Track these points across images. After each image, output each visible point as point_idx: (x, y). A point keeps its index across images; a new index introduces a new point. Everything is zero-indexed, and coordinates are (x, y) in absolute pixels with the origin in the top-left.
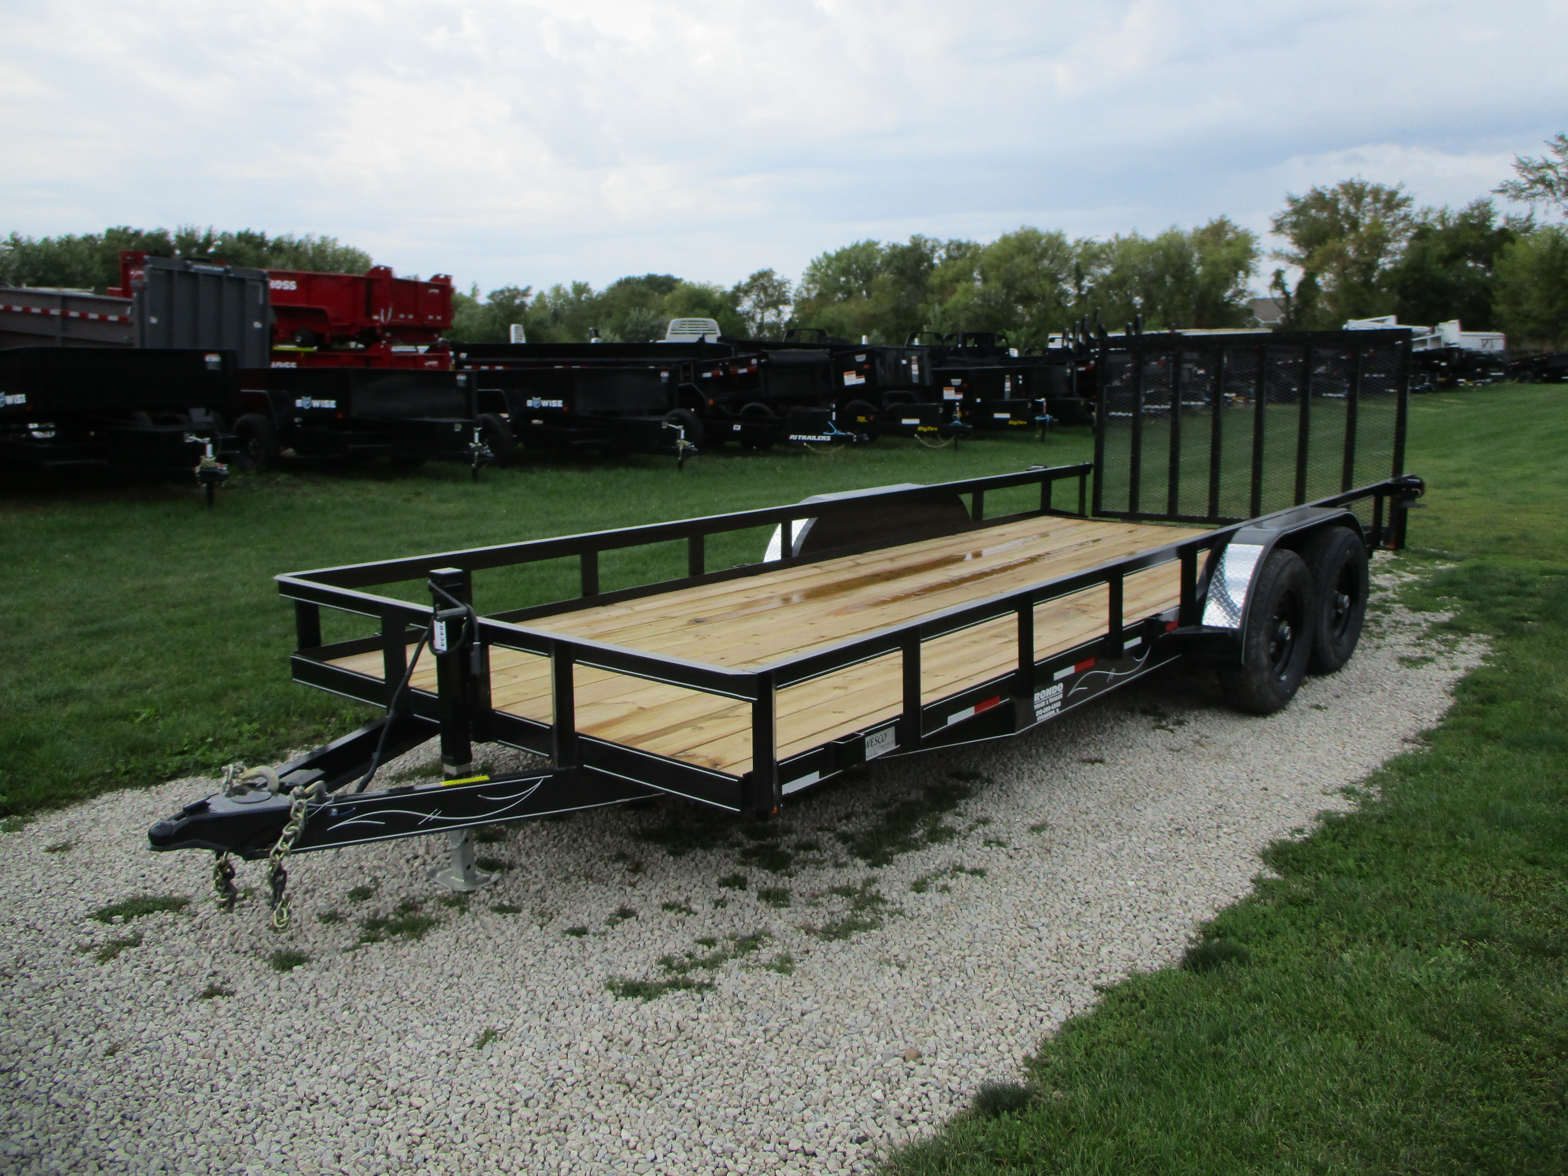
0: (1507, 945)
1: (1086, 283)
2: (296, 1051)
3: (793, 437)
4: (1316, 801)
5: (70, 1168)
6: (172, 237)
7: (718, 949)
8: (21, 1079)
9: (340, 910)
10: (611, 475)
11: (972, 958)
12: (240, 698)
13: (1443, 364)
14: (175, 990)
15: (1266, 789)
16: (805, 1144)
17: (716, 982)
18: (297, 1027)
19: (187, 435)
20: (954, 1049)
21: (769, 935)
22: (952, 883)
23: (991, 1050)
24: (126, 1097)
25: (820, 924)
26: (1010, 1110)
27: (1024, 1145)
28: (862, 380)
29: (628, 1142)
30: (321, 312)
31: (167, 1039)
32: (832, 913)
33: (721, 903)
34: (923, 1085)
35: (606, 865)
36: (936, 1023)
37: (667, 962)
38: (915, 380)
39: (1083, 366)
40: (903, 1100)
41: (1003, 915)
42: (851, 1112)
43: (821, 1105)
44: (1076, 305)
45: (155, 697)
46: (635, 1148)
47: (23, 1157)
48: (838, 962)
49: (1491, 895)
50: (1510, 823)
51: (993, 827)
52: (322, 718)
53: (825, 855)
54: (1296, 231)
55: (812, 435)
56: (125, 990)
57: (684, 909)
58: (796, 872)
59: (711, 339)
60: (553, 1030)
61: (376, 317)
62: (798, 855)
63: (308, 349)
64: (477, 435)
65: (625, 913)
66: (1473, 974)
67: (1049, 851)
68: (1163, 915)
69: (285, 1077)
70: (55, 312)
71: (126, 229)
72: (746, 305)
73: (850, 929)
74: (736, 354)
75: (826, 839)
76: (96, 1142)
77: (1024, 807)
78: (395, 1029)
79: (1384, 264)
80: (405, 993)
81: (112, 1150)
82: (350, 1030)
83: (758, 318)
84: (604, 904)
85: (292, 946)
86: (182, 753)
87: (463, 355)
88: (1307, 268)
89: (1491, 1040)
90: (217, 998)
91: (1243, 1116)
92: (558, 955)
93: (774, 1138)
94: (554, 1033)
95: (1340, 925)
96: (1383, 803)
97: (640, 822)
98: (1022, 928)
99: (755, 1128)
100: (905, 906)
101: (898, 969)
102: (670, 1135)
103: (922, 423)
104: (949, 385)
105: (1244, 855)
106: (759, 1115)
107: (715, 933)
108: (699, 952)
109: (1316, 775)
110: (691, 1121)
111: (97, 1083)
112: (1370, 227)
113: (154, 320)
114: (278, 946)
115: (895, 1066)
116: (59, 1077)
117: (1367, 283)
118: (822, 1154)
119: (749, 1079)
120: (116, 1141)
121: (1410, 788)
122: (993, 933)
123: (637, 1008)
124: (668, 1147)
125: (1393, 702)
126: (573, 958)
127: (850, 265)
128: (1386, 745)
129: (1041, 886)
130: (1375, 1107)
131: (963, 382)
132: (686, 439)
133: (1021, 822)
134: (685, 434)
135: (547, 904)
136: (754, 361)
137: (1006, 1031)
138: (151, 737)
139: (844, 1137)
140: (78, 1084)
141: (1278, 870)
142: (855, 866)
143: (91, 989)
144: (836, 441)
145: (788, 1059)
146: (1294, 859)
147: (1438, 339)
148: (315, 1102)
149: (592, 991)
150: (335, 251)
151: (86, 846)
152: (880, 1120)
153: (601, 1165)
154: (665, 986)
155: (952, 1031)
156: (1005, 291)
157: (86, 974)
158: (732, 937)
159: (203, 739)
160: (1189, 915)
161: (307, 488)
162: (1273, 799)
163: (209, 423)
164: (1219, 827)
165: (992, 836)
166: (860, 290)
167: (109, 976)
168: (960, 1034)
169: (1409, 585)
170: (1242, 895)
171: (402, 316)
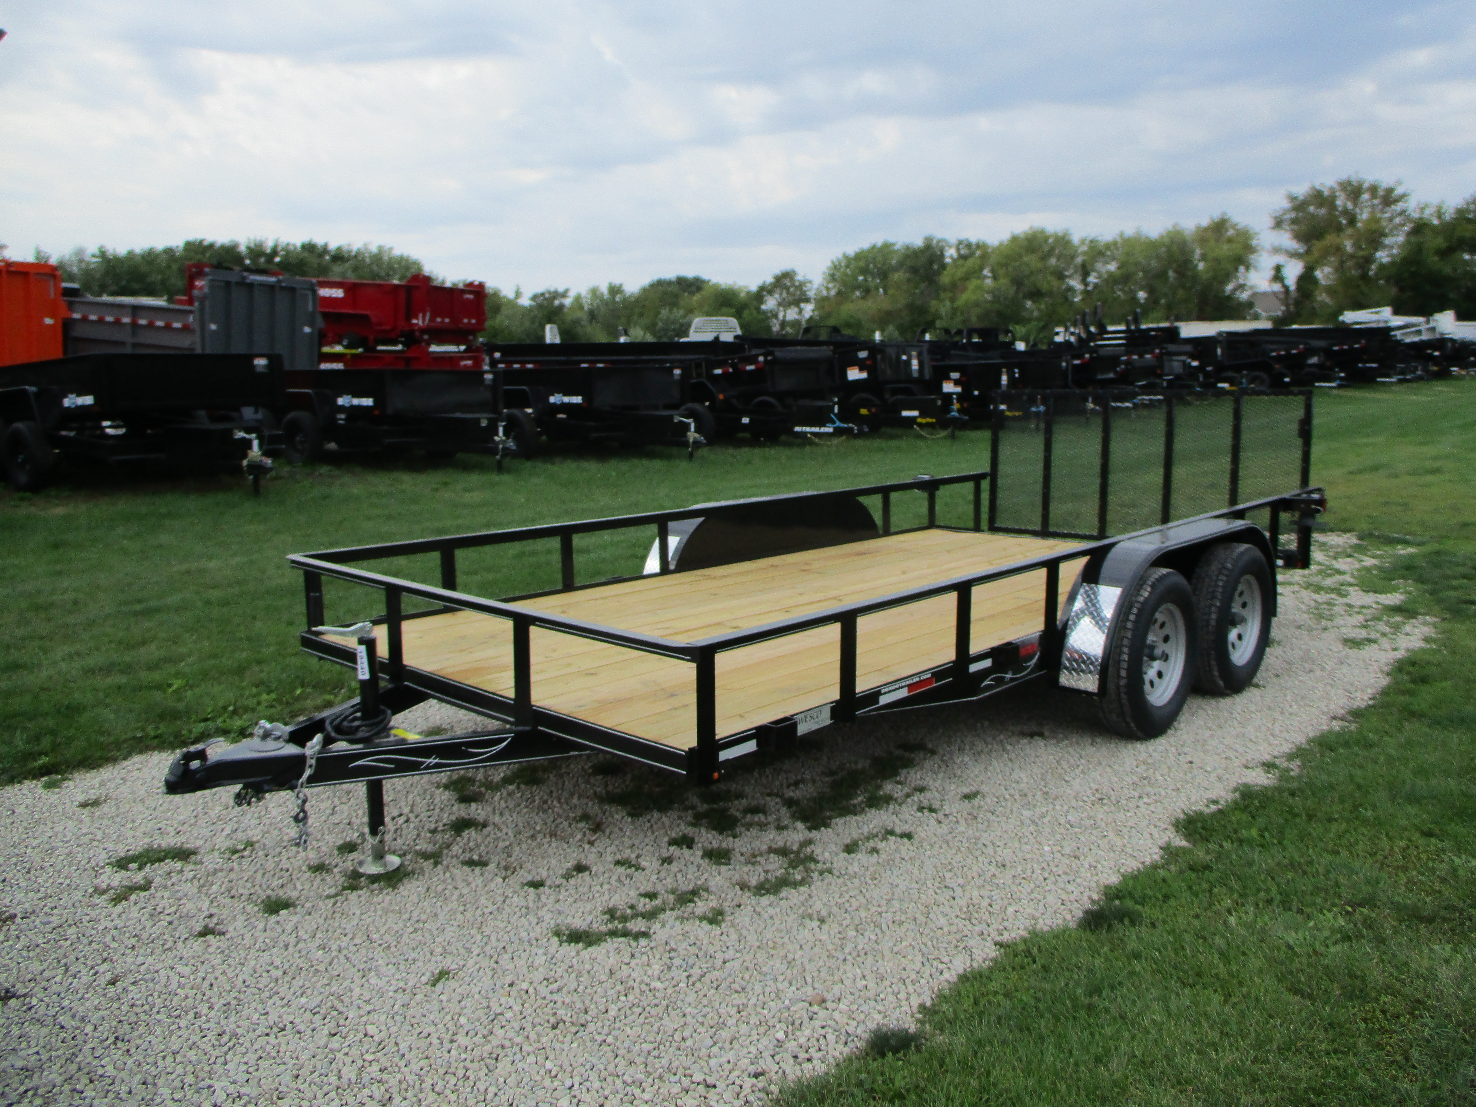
0: (1387, 911)
1: (1092, 279)
2: (272, 985)
3: (798, 429)
4: (1237, 774)
5: (65, 1081)
6: (243, 249)
7: (658, 902)
8: (34, 1003)
9: (327, 862)
10: (624, 466)
11: (888, 914)
12: (261, 671)
13: (1436, 353)
14: (175, 929)
15: (1191, 762)
16: (707, 1078)
17: (652, 931)
18: (276, 964)
19: (236, 431)
20: (856, 996)
21: (707, 890)
22: (881, 845)
23: (891, 998)
24: (120, 1021)
25: (754, 882)
26: (895, 1051)
27: (899, 1083)
28: (864, 375)
29: (550, 1071)
30: (365, 317)
31: (162, 972)
32: (767, 872)
33: (667, 860)
34: (823, 1027)
35: (570, 825)
36: (845, 972)
37: (611, 913)
38: (915, 375)
39: (1078, 359)
40: (802, 1040)
41: (922, 876)
42: (753, 1049)
43: (728, 1043)
44: (1083, 300)
45: (187, 670)
46: (556, 1076)
47: (27, 1071)
48: (765, 916)
49: (1382, 864)
50: (1413, 798)
51: (928, 795)
52: (334, 689)
53: (770, 819)
54: (1296, 227)
55: (815, 426)
56: (130, 928)
57: (634, 866)
58: (741, 834)
59: (727, 337)
60: (500, 971)
61: (414, 321)
62: (744, 817)
63: (354, 351)
64: (501, 430)
65: (580, 868)
66: (1347, 938)
67: (976, 818)
68: (1071, 878)
69: (260, 1007)
70: (126, 320)
71: (201, 242)
72: (770, 303)
73: (781, 886)
74: (750, 351)
75: (772, 804)
76: (90, 1059)
77: (960, 777)
78: (361, 967)
79: (1381, 257)
80: (375, 936)
81: (103, 1066)
82: (321, 967)
83: (781, 315)
84: (563, 860)
85: (281, 893)
86: (206, 720)
87: (497, 355)
88: (1306, 262)
89: (1351, 999)
90: (210, 937)
91: (1101, 1062)
92: (515, 904)
93: (681, 1071)
94: (500, 974)
95: (1231, 889)
96: (1300, 777)
97: (606, 786)
98: (939, 888)
99: (664, 1062)
100: (835, 865)
101: (818, 923)
102: (588, 1066)
103: (922, 415)
104: (948, 378)
105: (1158, 824)
106: (671, 1050)
107: (659, 887)
108: (641, 905)
109: (1241, 750)
110: (610, 1055)
111: (97, 1009)
112: (1369, 221)
113: (213, 327)
114: (269, 892)
115: (800, 1010)
116: (66, 1003)
117: (1364, 277)
118: (721, 1085)
119: (667, 1019)
120: (108, 1059)
121: (1328, 764)
122: (911, 892)
123: (578, 953)
124: (585, 1077)
125: (1330, 681)
126: (527, 908)
127: (868, 265)
128: (1314, 722)
129: (963, 849)
130: (1228, 1058)
131: (961, 376)
132: (696, 431)
133: (955, 789)
134: (696, 427)
135: (512, 859)
136: (761, 359)
137: (908, 981)
138: (180, 706)
139: (743, 1072)
140: (81, 1009)
141: (1188, 836)
142: (795, 829)
143: (101, 928)
144: (838, 432)
145: (705, 1001)
146: (1204, 828)
147: (1433, 329)
148: (283, 1030)
149: (540, 937)
150: (391, 259)
151: (113, 802)
152: (777, 1058)
153: (523, 1091)
154: (605, 934)
155: (858, 980)
156: (1014, 288)
157: (100, 914)
158: (673, 892)
159: (225, 708)
160: (1095, 878)
161: (347, 479)
162: (1195, 772)
163: (257, 421)
164: (1140, 797)
165: (926, 803)
166: (877, 288)
167: (119, 916)
168: (864, 982)
169: (1368, 569)
170: (1148, 861)
171: (439, 320)
